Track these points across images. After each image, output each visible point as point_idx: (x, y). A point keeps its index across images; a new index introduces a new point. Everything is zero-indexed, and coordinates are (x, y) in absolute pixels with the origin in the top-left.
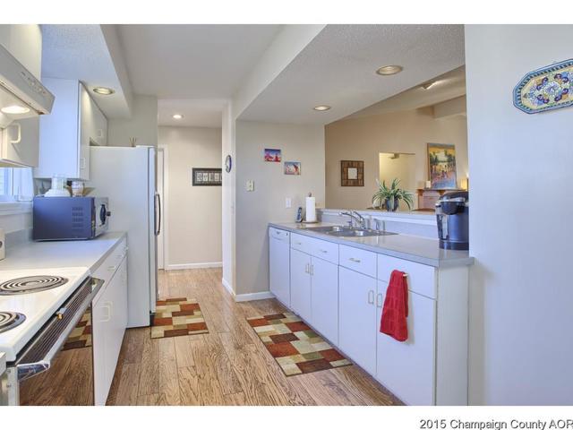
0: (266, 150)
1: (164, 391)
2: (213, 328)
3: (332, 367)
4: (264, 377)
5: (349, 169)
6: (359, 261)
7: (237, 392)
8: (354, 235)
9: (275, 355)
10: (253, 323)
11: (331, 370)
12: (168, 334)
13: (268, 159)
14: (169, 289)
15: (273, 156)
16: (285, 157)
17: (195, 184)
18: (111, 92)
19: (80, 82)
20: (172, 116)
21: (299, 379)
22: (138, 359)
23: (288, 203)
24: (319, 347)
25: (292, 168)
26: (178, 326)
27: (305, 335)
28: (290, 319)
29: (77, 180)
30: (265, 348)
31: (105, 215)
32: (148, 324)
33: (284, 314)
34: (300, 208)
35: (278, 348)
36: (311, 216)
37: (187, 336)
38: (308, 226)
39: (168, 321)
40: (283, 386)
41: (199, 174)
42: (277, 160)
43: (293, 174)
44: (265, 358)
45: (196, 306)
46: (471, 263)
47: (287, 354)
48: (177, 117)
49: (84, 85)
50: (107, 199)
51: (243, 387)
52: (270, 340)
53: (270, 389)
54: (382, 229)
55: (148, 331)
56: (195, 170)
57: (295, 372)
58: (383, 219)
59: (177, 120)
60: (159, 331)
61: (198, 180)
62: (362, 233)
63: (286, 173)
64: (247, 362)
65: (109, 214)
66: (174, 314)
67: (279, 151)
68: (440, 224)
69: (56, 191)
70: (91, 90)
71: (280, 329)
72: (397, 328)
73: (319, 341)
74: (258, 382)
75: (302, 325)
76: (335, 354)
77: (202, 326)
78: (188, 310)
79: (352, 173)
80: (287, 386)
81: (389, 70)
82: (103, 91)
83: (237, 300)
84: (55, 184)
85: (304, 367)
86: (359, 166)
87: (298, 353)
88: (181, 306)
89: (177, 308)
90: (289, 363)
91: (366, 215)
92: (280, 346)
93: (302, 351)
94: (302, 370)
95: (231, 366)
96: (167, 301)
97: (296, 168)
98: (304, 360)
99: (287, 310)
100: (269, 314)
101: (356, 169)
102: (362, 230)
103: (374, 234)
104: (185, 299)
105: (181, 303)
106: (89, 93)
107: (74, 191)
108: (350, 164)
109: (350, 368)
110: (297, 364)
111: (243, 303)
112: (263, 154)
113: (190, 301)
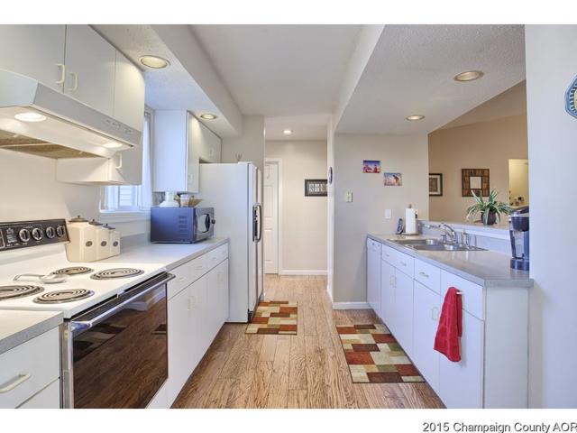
0: (365, 162)
1: (241, 378)
2: (302, 330)
3: (402, 382)
4: (332, 380)
5: (471, 178)
6: (427, 276)
7: (302, 389)
8: (443, 249)
9: (350, 362)
10: (341, 331)
11: (400, 384)
12: (260, 331)
13: (367, 170)
14: (277, 292)
15: (372, 167)
16: (384, 168)
17: (307, 194)
18: (215, 117)
19: (188, 111)
20: (283, 131)
21: (364, 388)
22: (228, 349)
23: (388, 214)
24: (397, 360)
25: (393, 180)
26: (272, 325)
27: (388, 347)
28: (379, 330)
29: (185, 193)
30: (343, 354)
31: (208, 223)
32: (246, 321)
33: (375, 325)
34: (401, 220)
35: (356, 356)
36: (410, 228)
37: (276, 336)
38: (407, 238)
39: (265, 320)
40: (346, 391)
41: (310, 185)
42: (376, 171)
43: (393, 185)
44: (339, 364)
45: (295, 310)
46: (530, 286)
47: (362, 363)
48: (287, 132)
49: (192, 114)
50: (213, 209)
51: (309, 386)
52: (351, 348)
53: (332, 391)
54: (472, 244)
55: (245, 327)
56: (307, 181)
57: (364, 381)
58: (476, 233)
59: (288, 135)
60: (254, 328)
61: (310, 190)
62: (451, 247)
63: (385, 184)
64: (320, 364)
65: (213, 222)
66: (273, 315)
67: (378, 162)
68: (513, 240)
69: (169, 203)
70: (199, 116)
71: (364, 339)
72: (448, 346)
73: (400, 355)
74: (324, 383)
75: (389, 338)
76: (412, 370)
77: (294, 328)
78: (285, 313)
79: (475, 183)
80: (349, 391)
81: (468, 76)
82: (209, 117)
83: (334, 307)
84: (167, 196)
85: (372, 377)
86: (484, 174)
87: (373, 363)
88: (281, 308)
89: (276, 309)
90: (360, 372)
91: (459, 228)
92: (358, 355)
93: (377, 362)
94: (370, 379)
95: (306, 365)
96: (271, 302)
97: (397, 178)
98: (376, 370)
99: (379, 321)
100: (360, 323)
101: (480, 178)
102: (453, 244)
103: (464, 249)
104: (287, 303)
105: (282, 305)
106: (198, 119)
107: (182, 203)
108: (474, 172)
109: (421, 386)
110: (368, 374)
111: (340, 311)
112: (362, 165)
113: (291, 305)
